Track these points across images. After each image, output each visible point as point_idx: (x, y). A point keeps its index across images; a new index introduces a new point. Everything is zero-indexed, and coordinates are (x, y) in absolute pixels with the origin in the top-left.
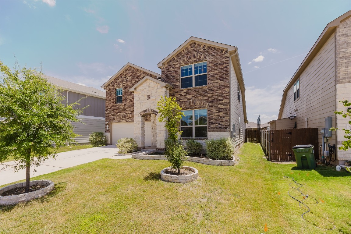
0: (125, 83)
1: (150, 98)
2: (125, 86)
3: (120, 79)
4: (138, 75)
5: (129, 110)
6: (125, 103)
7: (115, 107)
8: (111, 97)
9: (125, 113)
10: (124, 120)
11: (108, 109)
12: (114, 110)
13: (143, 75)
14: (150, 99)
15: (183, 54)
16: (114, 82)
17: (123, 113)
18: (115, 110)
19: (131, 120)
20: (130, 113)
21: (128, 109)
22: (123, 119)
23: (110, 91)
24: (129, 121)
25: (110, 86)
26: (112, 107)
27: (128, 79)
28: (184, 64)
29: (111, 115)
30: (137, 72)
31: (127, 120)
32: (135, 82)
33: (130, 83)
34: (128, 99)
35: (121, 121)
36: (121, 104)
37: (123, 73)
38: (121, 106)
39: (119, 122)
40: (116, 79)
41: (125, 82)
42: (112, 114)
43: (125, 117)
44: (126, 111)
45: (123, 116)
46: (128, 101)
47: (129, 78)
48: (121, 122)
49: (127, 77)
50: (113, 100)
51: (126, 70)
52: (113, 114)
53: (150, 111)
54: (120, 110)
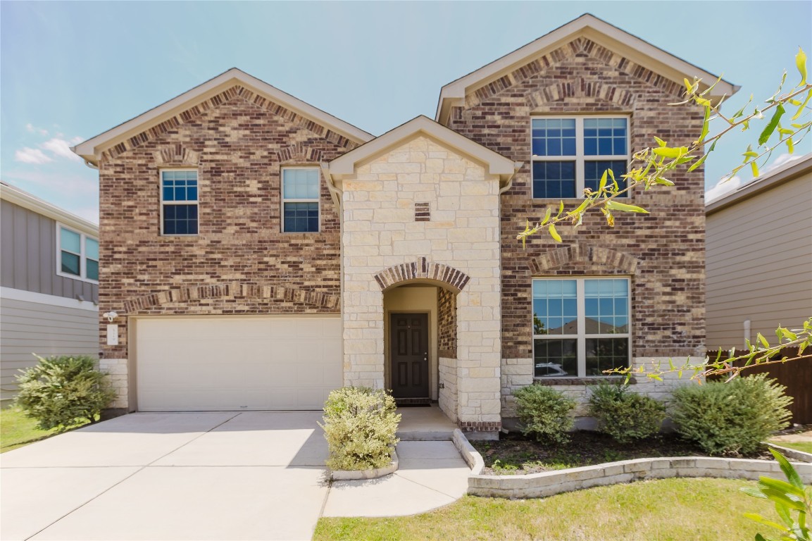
0: (213, 150)
1: (428, 214)
2: (213, 165)
3: (188, 133)
4: (280, 128)
5: (236, 268)
6: (215, 237)
7: (157, 249)
8: (131, 203)
9: (213, 275)
10: (210, 308)
11: (117, 256)
12: (151, 263)
13: (306, 131)
14: (428, 220)
15: (543, 73)
16: (151, 138)
17: (201, 277)
18: (159, 263)
19: (246, 308)
20: (243, 277)
21: (230, 262)
22: (203, 301)
23: (123, 176)
24: (239, 312)
25: (124, 154)
26: (141, 249)
27: (227, 139)
28: (547, 109)
29: (132, 281)
30: (275, 118)
31: (228, 306)
32: (265, 153)
33: (239, 154)
34: (229, 221)
35: (192, 308)
36: (188, 237)
37: (202, 110)
38: (194, 248)
39: (180, 313)
40: (163, 129)
41: (214, 146)
42: (140, 277)
43: (215, 293)
44: (218, 271)
45: (202, 293)
46: (231, 229)
47: (234, 136)
48: (194, 314)
49: (221, 129)
50: (144, 218)
51: (216, 100)
52: (146, 277)
53: (431, 270)
54: (187, 264)
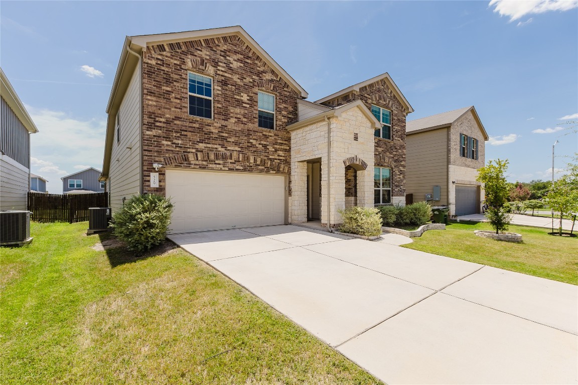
0: (223, 69)
2: (223, 78)
3: (208, 53)
4: (258, 68)
5: (236, 143)
6: (224, 123)
7: (187, 124)
8: (168, 89)
9: (223, 146)
10: (221, 166)
11: (158, 124)
12: (183, 133)
13: (270, 74)
14: (357, 140)
16: (184, 48)
17: (216, 146)
18: (189, 134)
19: (241, 168)
20: (239, 149)
21: (232, 140)
22: (217, 162)
23: (163, 68)
24: (237, 170)
25: (164, 53)
26: (176, 122)
27: (231, 65)
29: (169, 143)
30: (256, 62)
31: (231, 166)
32: (251, 80)
33: (238, 76)
34: (232, 115)
35: (211, 166)
36: (207, 120)
37: (216, 42)
38: (212, 128)
39: (203, 168)
40: (192, 46)
41: (224, 67)
42: (175, 141)
43: (224, 157)
44: (226, 144)
45: (217, 156)
46: (233, 120)
47: (235, 65)
48: (212, 169)
49: (228, 58)
50: (178, 101)
51: (225, 39)
52: (180, 142)
53: (358, 160)
54: (207, 137)
